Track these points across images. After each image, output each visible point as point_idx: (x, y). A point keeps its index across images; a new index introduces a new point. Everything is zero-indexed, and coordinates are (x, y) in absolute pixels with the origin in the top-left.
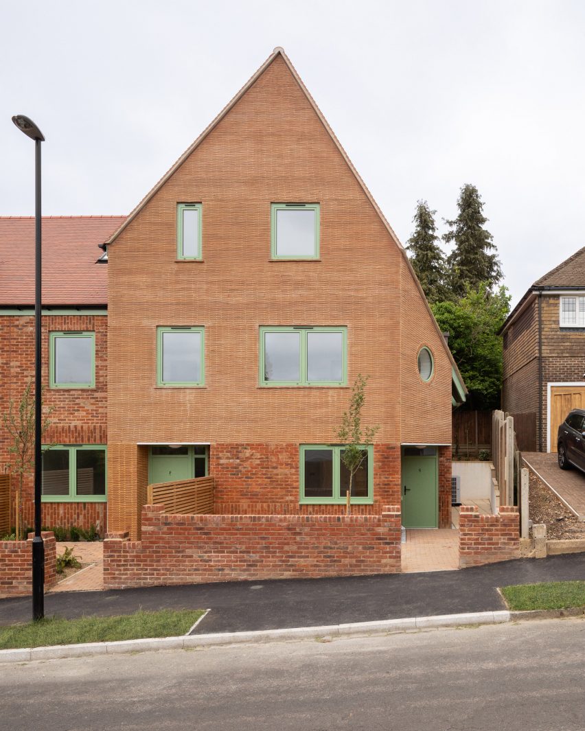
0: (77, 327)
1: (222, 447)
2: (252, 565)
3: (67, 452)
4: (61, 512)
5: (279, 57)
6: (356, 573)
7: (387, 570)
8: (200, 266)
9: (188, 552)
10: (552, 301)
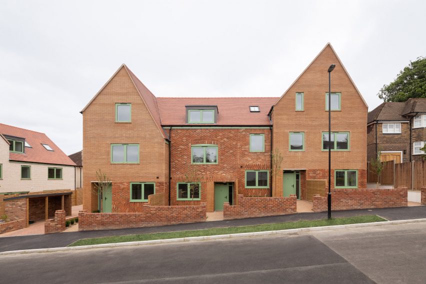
0: (259, 133)
1: (310, 170)
2: (362, 204)
3: (255, 172)
4: (254, 191)
5: (329, 46)
6: (394, 206)
7: (403, 205)
8: (303, 113)
9: (342, 200)
10: (380, 125)
